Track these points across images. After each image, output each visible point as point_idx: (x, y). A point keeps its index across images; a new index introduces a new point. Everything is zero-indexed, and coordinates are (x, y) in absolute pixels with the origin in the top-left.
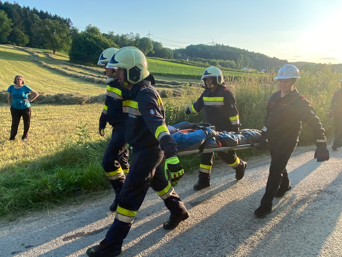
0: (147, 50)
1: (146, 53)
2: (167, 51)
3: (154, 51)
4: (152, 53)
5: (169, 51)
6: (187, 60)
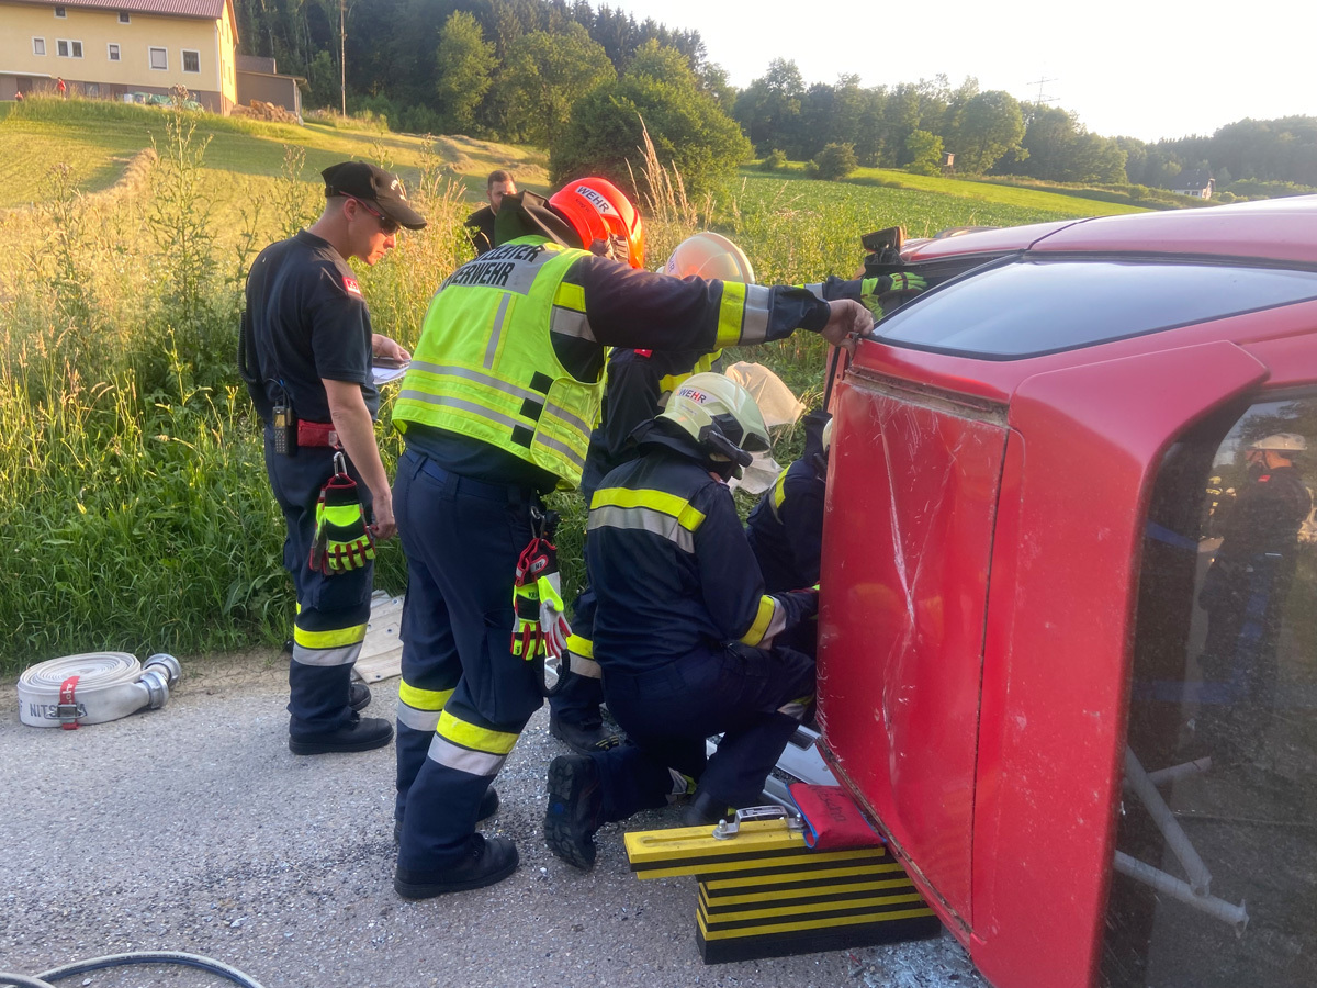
0: (996, 146)
1: (991, 161)
3: (1026, 150)
4: (1017, 160)
5: (1107, 149)
6: (1204, 190)
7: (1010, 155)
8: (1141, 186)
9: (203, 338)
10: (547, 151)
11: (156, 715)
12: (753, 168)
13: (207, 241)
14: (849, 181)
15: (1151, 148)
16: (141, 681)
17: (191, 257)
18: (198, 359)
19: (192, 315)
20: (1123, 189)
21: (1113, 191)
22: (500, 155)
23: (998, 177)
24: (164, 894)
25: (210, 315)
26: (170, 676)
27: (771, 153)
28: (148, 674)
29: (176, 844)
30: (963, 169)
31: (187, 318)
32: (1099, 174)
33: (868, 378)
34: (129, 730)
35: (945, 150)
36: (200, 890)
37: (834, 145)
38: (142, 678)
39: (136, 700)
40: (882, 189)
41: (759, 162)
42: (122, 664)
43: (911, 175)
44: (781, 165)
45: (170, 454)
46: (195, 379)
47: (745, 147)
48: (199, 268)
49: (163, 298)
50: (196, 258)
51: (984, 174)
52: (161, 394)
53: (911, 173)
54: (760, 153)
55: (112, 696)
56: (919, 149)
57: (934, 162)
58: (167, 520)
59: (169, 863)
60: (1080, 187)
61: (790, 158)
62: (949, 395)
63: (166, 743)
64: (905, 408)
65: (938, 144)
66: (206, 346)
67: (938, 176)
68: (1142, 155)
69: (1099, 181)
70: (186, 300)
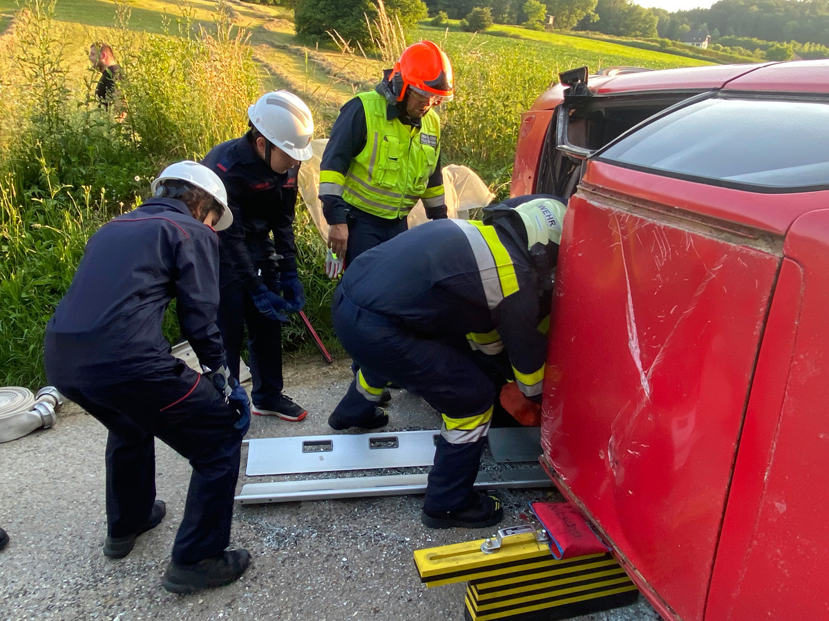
0: (579, 11)
1: (576, 21)
2: (640, 14)
3: (597, 15)
4: (591, 21)
5: (646, 15)
6: (704, 43)
7: (588, 17)
8: (667, 40)
9: (64, 148)
10: (293, 10)
11: (48, 434)
12: (426, 23)
13: (61, 74)
14: (488, 33)
15: (672, 15)
16: (35, 409)
17: (51, 87)
18: (61, 163)
19: (55, 130)
20: (656, 41)
21: (649, 43)
22: (261, 13)
23: (580, 32)
24: (60, 595)
25: (68, 130)
26: (57, 403)
27: (438, 14)
28: (40, 404)
29: (67, 548)
30: (559, 26)
31: (51, 133)
32: (641, 31)
33: (607, 196)
34: (29, 447)
35: (547, 14)
36: (87, 588)
37: (478, 9)
38: (35, 407)
39: (32, 424)
40: (509, 39)
41: (430, 20)
42: (20, 396)
43: (526, 30)
44: (444, 22)
45: (46, 235)
46: (60, 178)
47: (422, 9)
48: (58, 95)
49: (32, 118)
50: (54, 87)
51: (572, 30)
52: (36, 190)
53: (526, 28)
54: (431, 13)
55: (14, 422)
56: (531, 12)
57: (540, 21)
58: (46, 285)
59: (62, 566)
60: (630, 40)
61: (450, 17)
62: (704, 219)
63: (56, 457)
64: (652, 226)
65: (543, 10)
66: (66, 153)
67: (543, 31)
68: (667, 20)
69: (641, 36)
70: (50, 120)
